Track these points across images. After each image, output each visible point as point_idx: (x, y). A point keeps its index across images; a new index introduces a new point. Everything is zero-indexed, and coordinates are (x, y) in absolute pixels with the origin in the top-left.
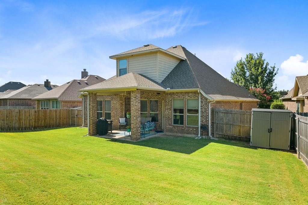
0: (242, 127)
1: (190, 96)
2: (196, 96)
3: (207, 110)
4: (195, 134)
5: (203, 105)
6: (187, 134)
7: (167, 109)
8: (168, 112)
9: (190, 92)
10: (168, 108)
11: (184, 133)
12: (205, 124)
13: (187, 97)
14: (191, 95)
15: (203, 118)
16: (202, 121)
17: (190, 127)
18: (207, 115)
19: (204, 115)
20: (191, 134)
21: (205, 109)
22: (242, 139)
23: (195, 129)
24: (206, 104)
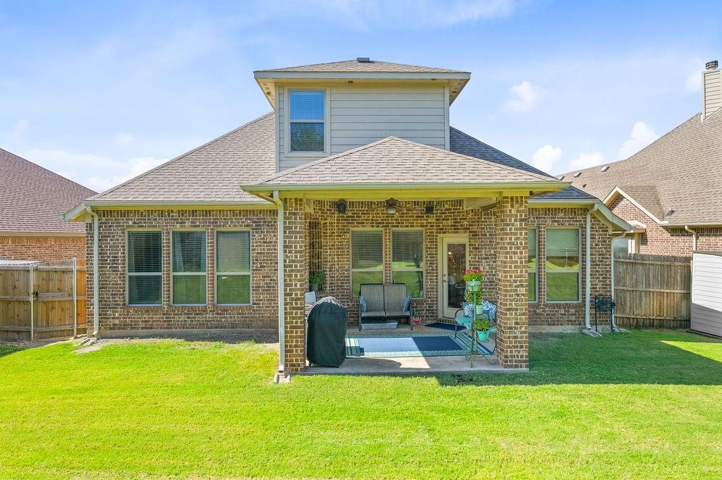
0: (665, 295)
1: (558, 221)
2: (576, 221)
3: (607, 258)
4: (572, 324)
5: (596, 245)
6: (549, 325)
7: (486, 258)
8: (487, 267)
9: (559, 209)
10: (490, 255)
11: (542, 325)
12: (601, 295)
13: (549, 222)
14: (561, 218)
15: (597, 278)
16: (593, 288)
17: (559, 306)
18: (607, 271)
19: (597, 271)
20: (562, 324)
21: (602, 255)
22: (665, 323)
23: (572, 311)
24: (604, 241)
